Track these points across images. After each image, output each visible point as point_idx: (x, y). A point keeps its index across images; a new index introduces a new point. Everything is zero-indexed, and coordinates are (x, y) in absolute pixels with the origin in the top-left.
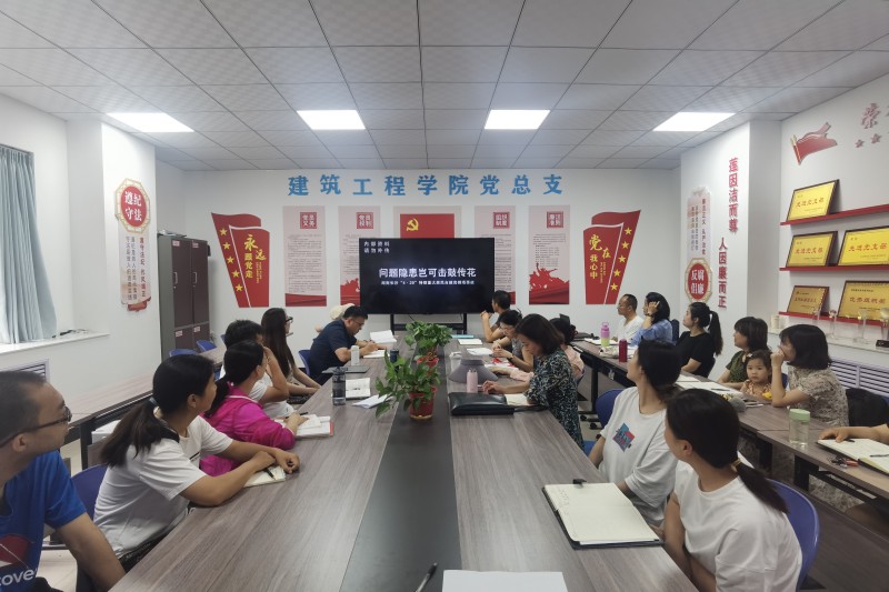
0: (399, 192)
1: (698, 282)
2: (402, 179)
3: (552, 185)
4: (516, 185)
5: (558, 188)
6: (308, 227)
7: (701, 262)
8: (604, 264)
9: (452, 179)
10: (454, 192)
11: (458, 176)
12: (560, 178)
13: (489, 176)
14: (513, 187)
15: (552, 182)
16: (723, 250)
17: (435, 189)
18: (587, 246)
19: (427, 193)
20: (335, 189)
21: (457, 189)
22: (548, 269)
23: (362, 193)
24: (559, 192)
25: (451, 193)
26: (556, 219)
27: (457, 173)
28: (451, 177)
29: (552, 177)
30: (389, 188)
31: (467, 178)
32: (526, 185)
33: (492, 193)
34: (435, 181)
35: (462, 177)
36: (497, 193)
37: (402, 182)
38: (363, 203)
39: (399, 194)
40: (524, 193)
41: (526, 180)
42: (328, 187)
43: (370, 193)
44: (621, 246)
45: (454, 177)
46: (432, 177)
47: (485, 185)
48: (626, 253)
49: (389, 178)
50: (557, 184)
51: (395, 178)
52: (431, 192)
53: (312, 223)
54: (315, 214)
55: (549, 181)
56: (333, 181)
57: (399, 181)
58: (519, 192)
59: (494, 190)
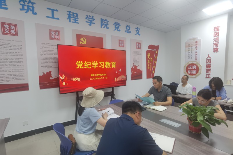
0: (76, 21)
1: (192, 70)
2: (77, 14)
3: (138, 32)
4: (127, 29)
5: (139, 33)
6: (10, 34)
7: (195, 63)
8: (151, 64)
9: (102, 20)
10: (103, 26)
11: (104, 19)
12: (140, 29)
13: (117, 22)
14: (126, 29)
15: (137, 30)
16: (209, 58)
17: (94, 23)
18: (147, 57)
19: (90, 25)
20: (33, 10)
21: (104, 25)
22: (137, 65)
23: (53, 17)
24: (139, 35)
25: (101, 27)
26: (139, 46)
27: (104, 18)
28: (101, 19)
29: (137, 28)
30: (69, 18)
31: (108, 21)
32: (130, 29)
33: (118, 30)
34: (94, 19)
35: (106, 20)
36: (120, 31)
37: (77, 16)
38: (54, 24)
39: (75, 22)
40: (129, 33)
41: (130, 27)
42: (26, 8)
43: (58, 19)
44: (155, 57)
45: (103, 19)
46: (93, 17)
47: (115, 26)
48: (156, 60)
49: (70, 12)
50: (139, 31)
51: (73, 13)
52: (92, 24)
53: (13, 32)
54: (15, 26)
55: (137, 29)
56: (30, 5)
57: (75, 15)
58: (127, 32)
59: (119, 29)
